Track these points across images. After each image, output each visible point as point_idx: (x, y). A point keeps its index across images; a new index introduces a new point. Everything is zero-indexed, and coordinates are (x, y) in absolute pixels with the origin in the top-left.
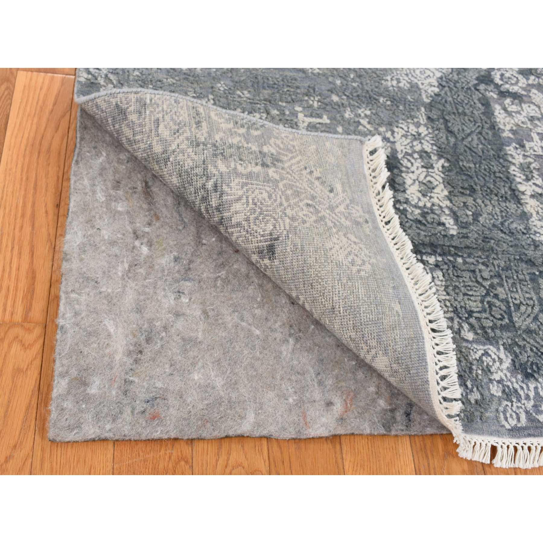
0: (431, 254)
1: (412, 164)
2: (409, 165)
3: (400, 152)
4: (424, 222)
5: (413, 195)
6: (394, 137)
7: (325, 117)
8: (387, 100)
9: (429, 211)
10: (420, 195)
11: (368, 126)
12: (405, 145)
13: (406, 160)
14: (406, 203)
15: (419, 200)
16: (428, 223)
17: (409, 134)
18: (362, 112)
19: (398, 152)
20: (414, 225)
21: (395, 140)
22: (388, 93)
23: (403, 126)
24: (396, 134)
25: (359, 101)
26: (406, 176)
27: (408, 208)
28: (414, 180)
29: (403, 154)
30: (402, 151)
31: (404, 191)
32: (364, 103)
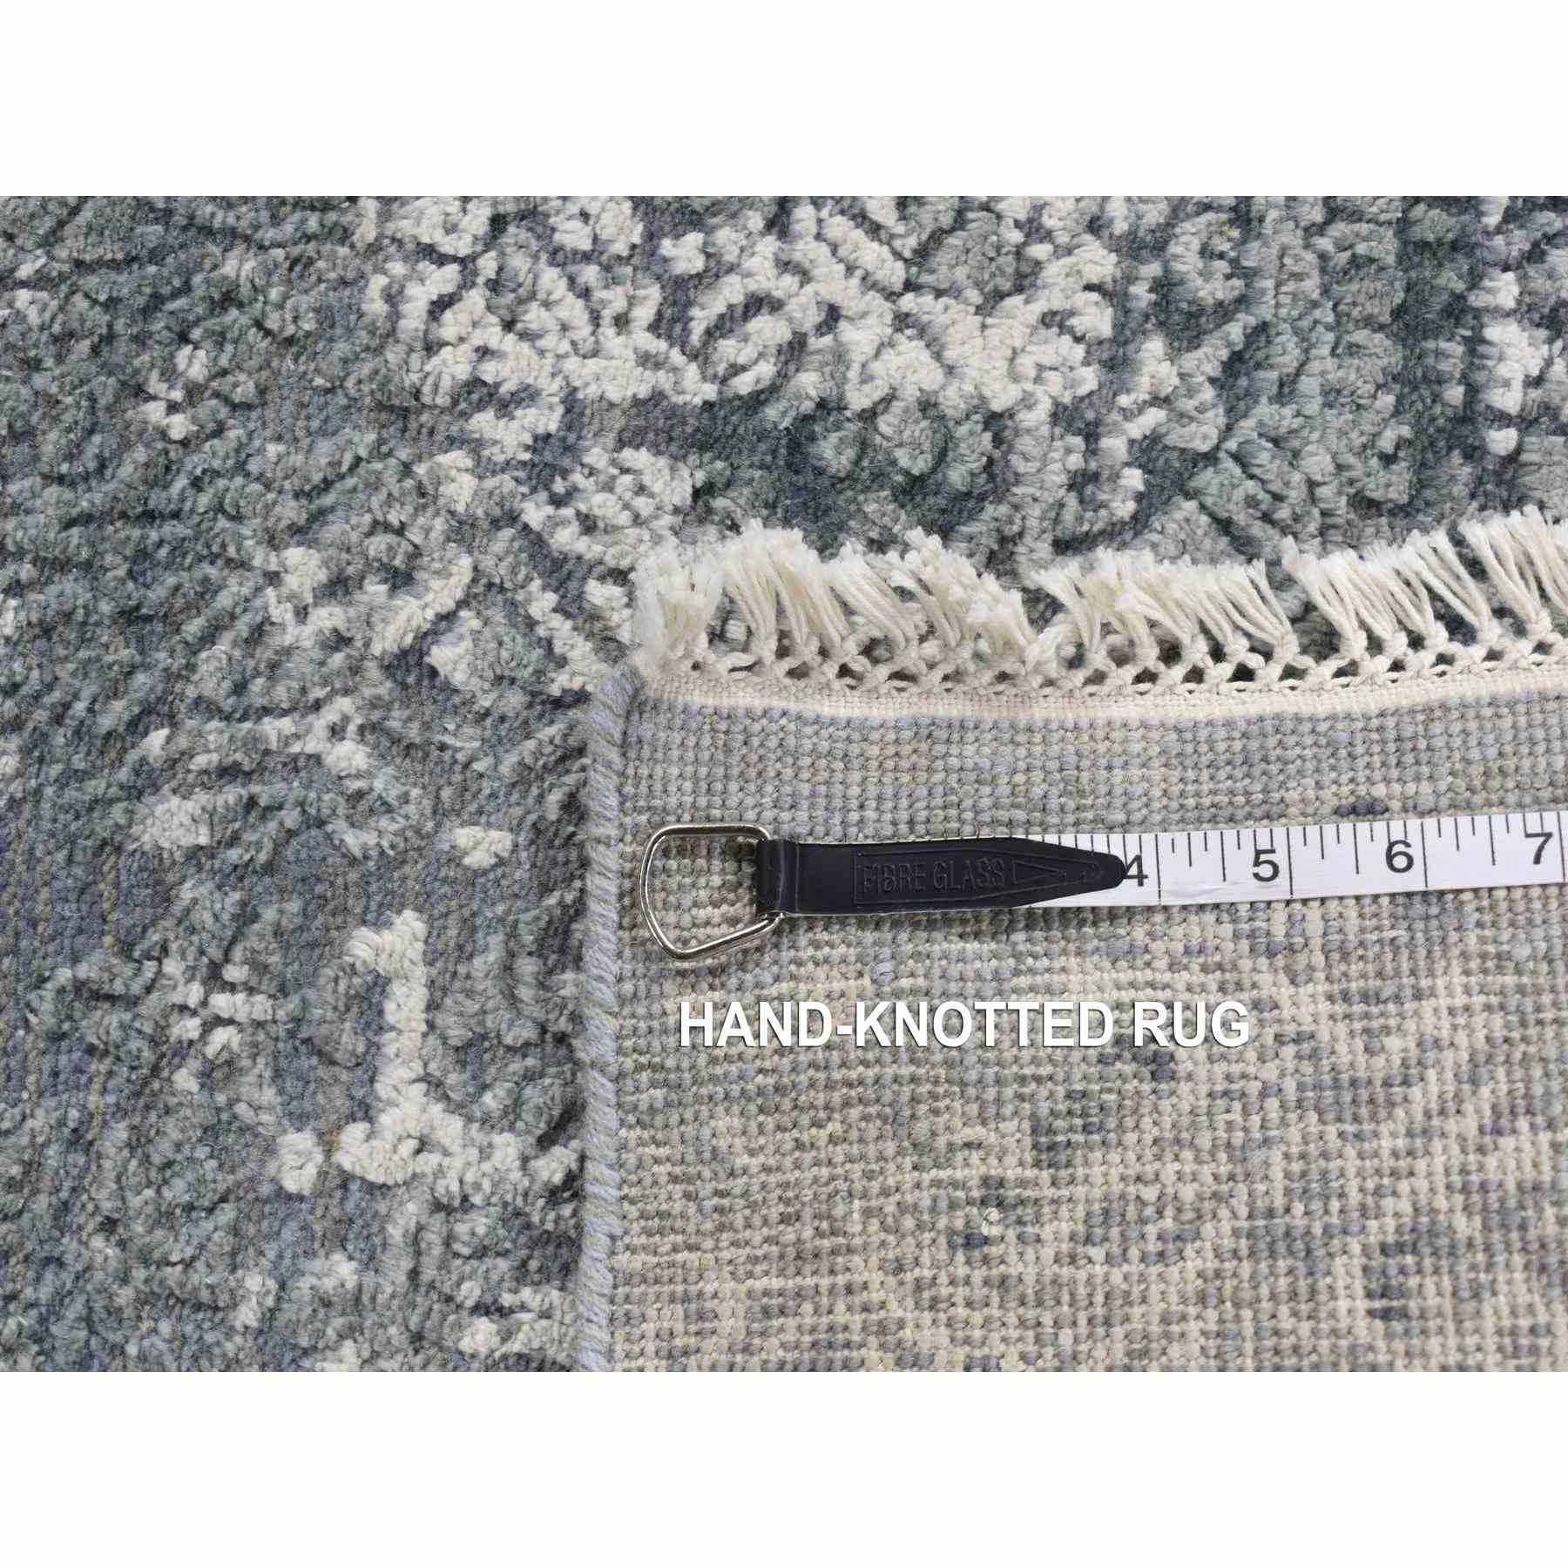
0: (1475, 343)
1: (757, 304)
2: (768, 330)
3: (663, 379)
4: (1235, 331)
5: (1026, 365)
6: (526, 395)
7: (363, 945)
8: (170, 374)
9: (1152, 269)
10: (1020, 312)
11: (441, 592)
12: (596, 319)
13: (728, 349)
14: (1091, 434)
15: (1054, 320)
16: (1242, 301)
17: (488, 265)
18: (302, 614)
19: (657, 396)
20: (1264, 410)
21: (552, 388)
22: (84, 347)
23: (419, 297)
24: (489, 371)
25: (193, 627)
26: (866, 378)
27: (1137, 429)
28: (902, 321)
29: (676, 357)
30: (646, 360)
31: (996, 423)
32: (208, 589)
